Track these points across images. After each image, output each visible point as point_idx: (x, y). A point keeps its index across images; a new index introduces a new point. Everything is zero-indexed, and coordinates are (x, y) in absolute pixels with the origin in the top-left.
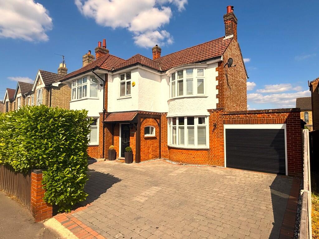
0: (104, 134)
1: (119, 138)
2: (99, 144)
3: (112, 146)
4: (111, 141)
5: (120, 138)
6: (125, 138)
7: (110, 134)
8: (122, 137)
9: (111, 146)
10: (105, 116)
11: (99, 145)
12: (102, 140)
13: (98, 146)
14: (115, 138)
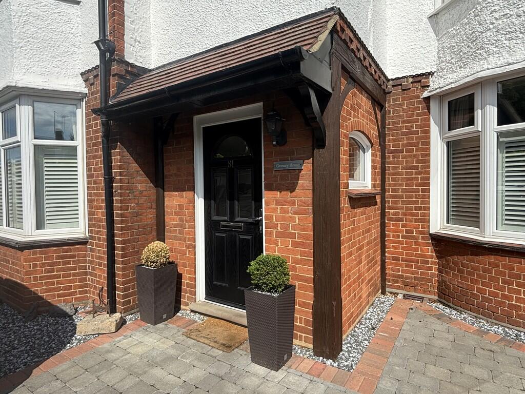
0: (109, 181)
1: (192, 202)
2: (90, 231)
3: (157, 245)
4: (150, 217)
5: (200, 204)
6: (232, 199)
7: (142, 184)
8: (207, 197)
9: (151, 246)
10: (113, 81)
11: (91, 238)
12: (101, 214)
13: (86, 243)
14: (173, 200)
